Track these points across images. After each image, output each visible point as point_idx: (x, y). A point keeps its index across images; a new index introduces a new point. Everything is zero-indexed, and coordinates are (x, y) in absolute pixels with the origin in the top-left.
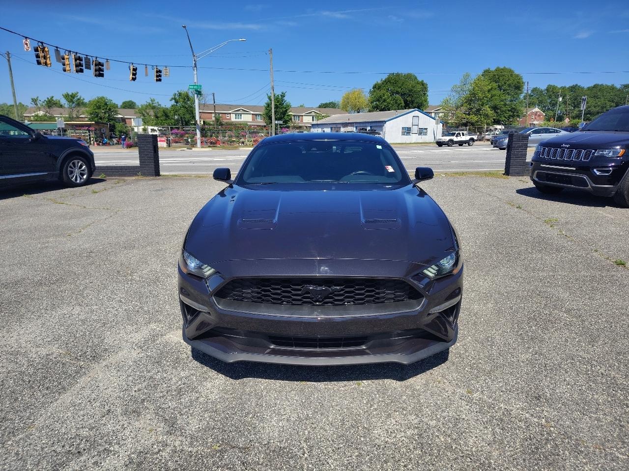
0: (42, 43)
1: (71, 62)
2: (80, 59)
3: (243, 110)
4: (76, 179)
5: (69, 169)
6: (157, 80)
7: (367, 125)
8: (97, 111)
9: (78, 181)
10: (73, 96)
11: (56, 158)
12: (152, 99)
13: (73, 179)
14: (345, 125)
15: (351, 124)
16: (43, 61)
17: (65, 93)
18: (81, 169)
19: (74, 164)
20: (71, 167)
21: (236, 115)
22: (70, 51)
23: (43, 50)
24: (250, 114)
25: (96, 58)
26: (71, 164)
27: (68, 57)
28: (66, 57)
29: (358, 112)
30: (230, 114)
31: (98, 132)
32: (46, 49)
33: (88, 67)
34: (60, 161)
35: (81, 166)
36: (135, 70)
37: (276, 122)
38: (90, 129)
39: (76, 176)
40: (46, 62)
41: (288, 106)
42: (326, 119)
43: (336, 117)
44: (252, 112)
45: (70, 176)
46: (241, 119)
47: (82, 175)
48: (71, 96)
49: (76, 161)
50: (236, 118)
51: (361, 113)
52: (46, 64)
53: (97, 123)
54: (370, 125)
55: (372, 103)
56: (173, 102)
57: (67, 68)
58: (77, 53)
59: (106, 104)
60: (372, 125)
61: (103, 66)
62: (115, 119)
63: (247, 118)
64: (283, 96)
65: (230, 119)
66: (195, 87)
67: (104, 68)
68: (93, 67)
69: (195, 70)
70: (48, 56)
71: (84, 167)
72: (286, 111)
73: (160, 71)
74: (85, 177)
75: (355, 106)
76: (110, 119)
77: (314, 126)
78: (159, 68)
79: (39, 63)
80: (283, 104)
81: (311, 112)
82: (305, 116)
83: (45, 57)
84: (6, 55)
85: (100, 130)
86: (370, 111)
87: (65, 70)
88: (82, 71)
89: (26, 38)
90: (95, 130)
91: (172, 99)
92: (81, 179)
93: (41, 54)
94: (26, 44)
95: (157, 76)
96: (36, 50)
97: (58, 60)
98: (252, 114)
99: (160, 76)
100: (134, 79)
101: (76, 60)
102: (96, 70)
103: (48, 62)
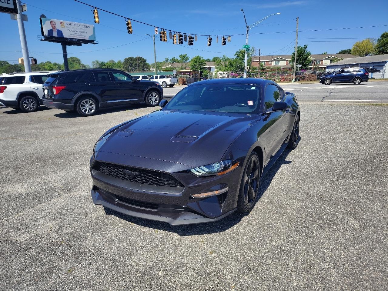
0: (163, 29)
1: (177, 38)
2: (181, 36)
3: (280, 58)
4: (153, 103)
5: (149, 97)
6: (223, 45)
7: (370, 65)
8: (195, 64)
9: (154, 104)
10: (184, 56)
11: (143, 91)
12: (224, 55)
13: (151, 103)
14: (352, 66)
15: (357, 65)
16: (163, 39)
17: (180, 55)
18: (155, 98)
19: (152, 94)
20: (150, 96)
21: (276, 62)
22: (177, 32)
23: (164, 33)
24: (285, 61)
25: (190, 34)
26: (150, 95)
27: (176, 35)
28: (175, 35)
29: (366, 56)
30: (272, 61)
31: (194, 76)
32: (165, 32)
33: (186, 40)
34: (145, 93)
35: (156, 96)
36: (211, 39)
37: (297, 66)
38: (190, 74)
39: (153, 101)
40: (165, 39)
41: (309, 54)
42: (339, 62)
43: (346, 60)
44: (287, 60)
45: (150, 101)
46: (279, 64)
47: (156, 100)
48: (183, 56)
49: (153, 93)
50: (275, 64)
51: (368, 56)
52: (164, 40)
53: (194, 71)
54: (372, 65)
55: (379, 48)
56: (236, 57)
57: (175, 42)
58: (180, 33)
59: (200, 60)
60: (374, 65)
61: (193, 39)
62: (203, 68)
63: (283, 64)
64: (305, 47)
65: (272, 64)
66: (246, 47)
67: (194, 40)
68: (188, 40)
69: (247, 36)
70: (166, 36)
71: (157, 96)
72: (307, 58)
73: (225, 39)
74: (157, 101)
75: (363, 52)
76: (201, 68)
77: (328, 67)
78: (225, 37)
79: (161, 40)
80: (305, 53)
81: (330, 57)
82: (324, 60)
83: (164, 37)
84: (153, 37)
85: (195, 75)
86: (376, 54)
87: (174, 43)
88: (182, 43)
89: (156, 27)
90: (192, 75)
91: (235, 55)
92: (155, 102)
93: (163, 35)
94: (156, 31)
95: (223, 42)
96: (160, 33)
97: (171, 38)
98: (287, 61)
99: (225, 42)
100: (210, 45)
101: (179, 37)
102: (189, 42)
103: (166, 39)
